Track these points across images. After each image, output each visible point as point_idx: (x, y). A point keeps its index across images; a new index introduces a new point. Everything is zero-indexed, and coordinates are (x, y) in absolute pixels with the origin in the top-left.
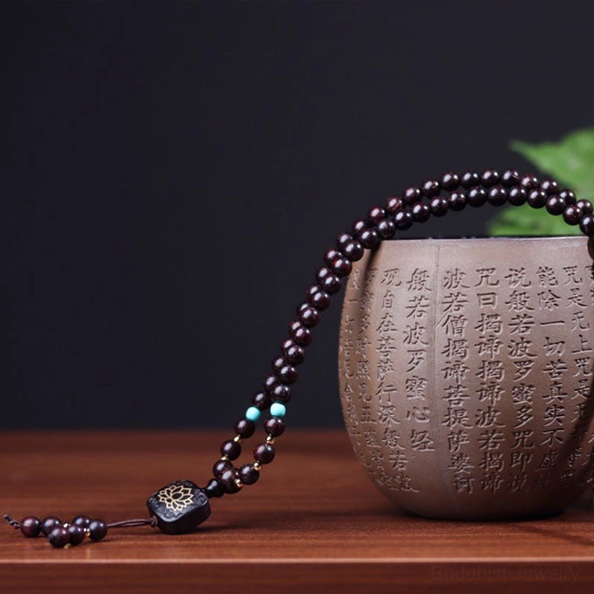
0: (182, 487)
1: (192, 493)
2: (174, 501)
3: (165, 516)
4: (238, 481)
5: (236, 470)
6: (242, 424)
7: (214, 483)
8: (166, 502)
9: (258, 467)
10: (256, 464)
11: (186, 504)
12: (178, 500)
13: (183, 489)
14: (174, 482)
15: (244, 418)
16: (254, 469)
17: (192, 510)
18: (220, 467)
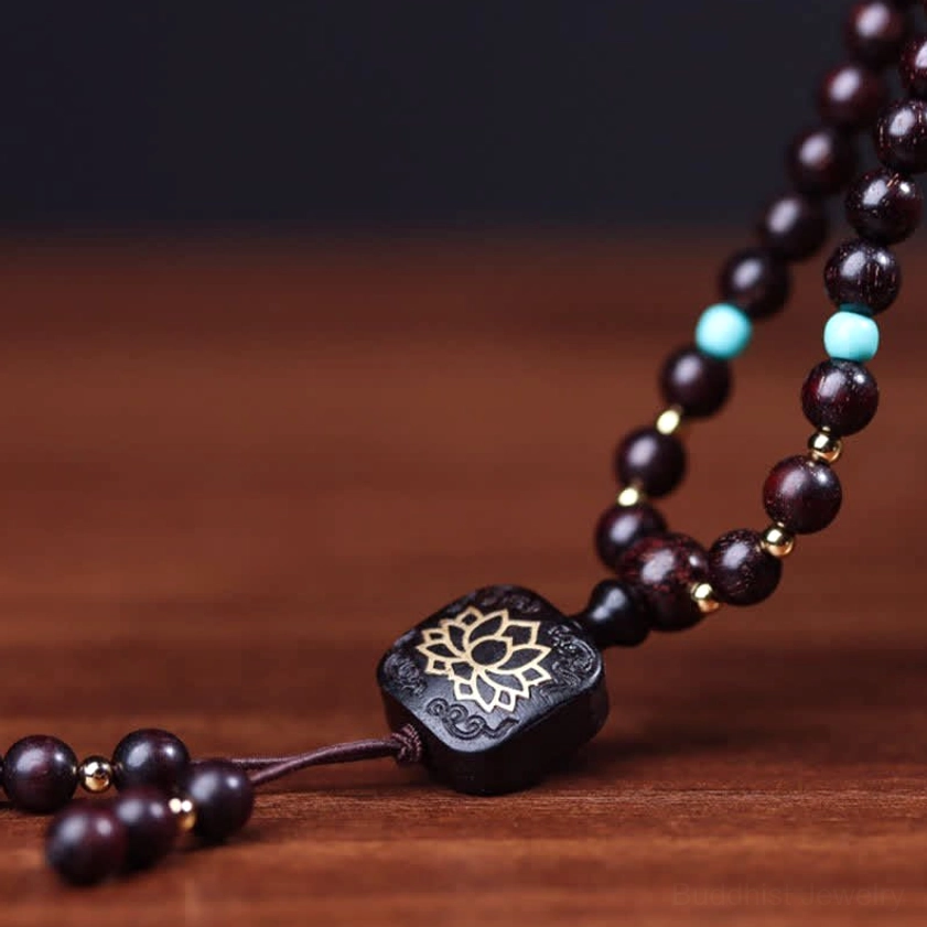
0: (504, 614)
1: (542, 639)
2: (479, 670)
3: (454, 732)
4: (702, 591)
5: (693, 546)
6: (687, 370)
7: (615, 598)
8: (452, 676)
9: (781, 543)
10: (774, 535)
11: (526, 684)
12: (493, 668)
13: (506, 623)
14: (472, 595)
15: (691, 348)
16: (766, 553)
17: (552, 709)
18: (623, 529)
